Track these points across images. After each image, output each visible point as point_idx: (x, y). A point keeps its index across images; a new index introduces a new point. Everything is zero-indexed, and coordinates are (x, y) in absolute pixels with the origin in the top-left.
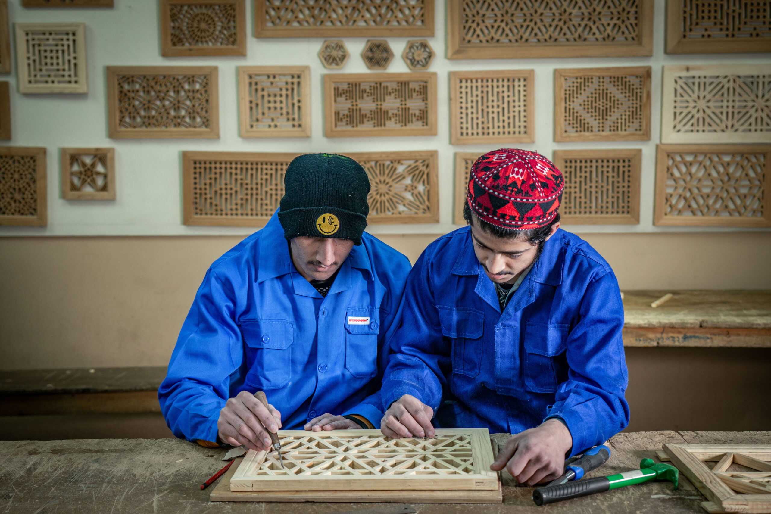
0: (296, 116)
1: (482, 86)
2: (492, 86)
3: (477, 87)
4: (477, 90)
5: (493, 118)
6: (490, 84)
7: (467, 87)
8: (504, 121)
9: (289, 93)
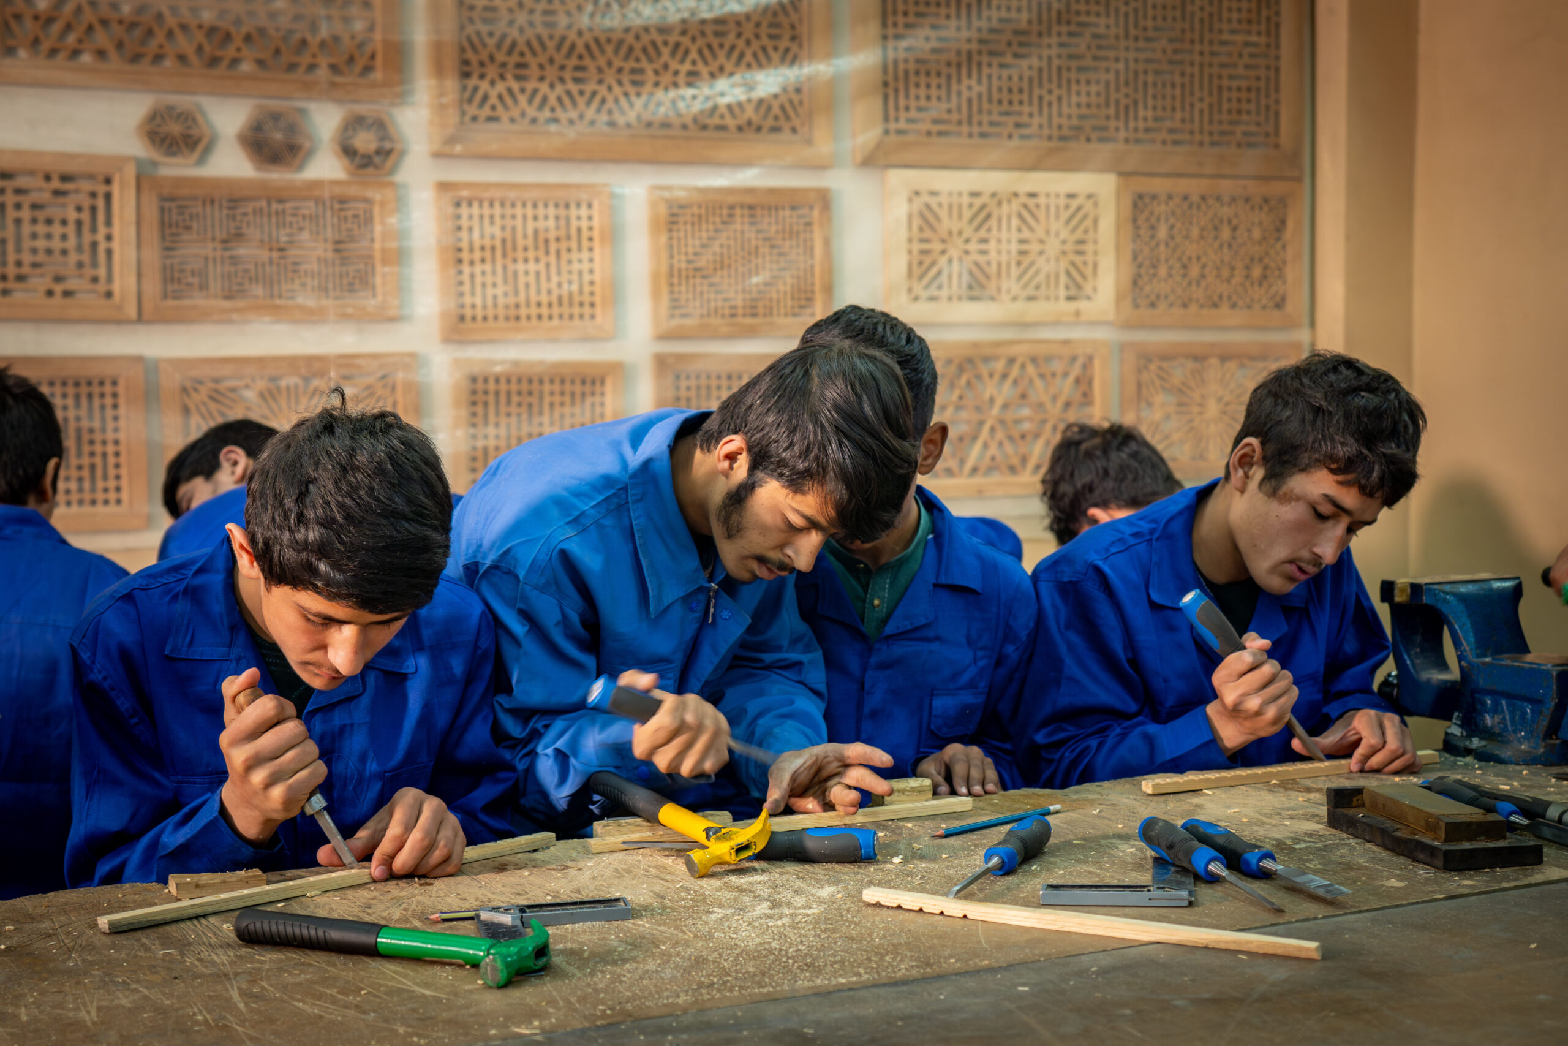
0: (102, 272)
1: (503, 217)
2: (525, 217)
3: (492, 217)
4: (492, 223)
5: (527, 285)
6: (519, 211)
7: (471, 217)
8: (549, 292)
9: (85, 216)
